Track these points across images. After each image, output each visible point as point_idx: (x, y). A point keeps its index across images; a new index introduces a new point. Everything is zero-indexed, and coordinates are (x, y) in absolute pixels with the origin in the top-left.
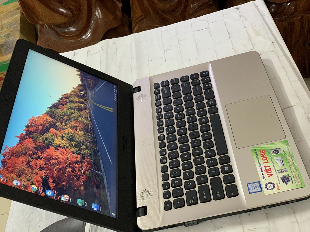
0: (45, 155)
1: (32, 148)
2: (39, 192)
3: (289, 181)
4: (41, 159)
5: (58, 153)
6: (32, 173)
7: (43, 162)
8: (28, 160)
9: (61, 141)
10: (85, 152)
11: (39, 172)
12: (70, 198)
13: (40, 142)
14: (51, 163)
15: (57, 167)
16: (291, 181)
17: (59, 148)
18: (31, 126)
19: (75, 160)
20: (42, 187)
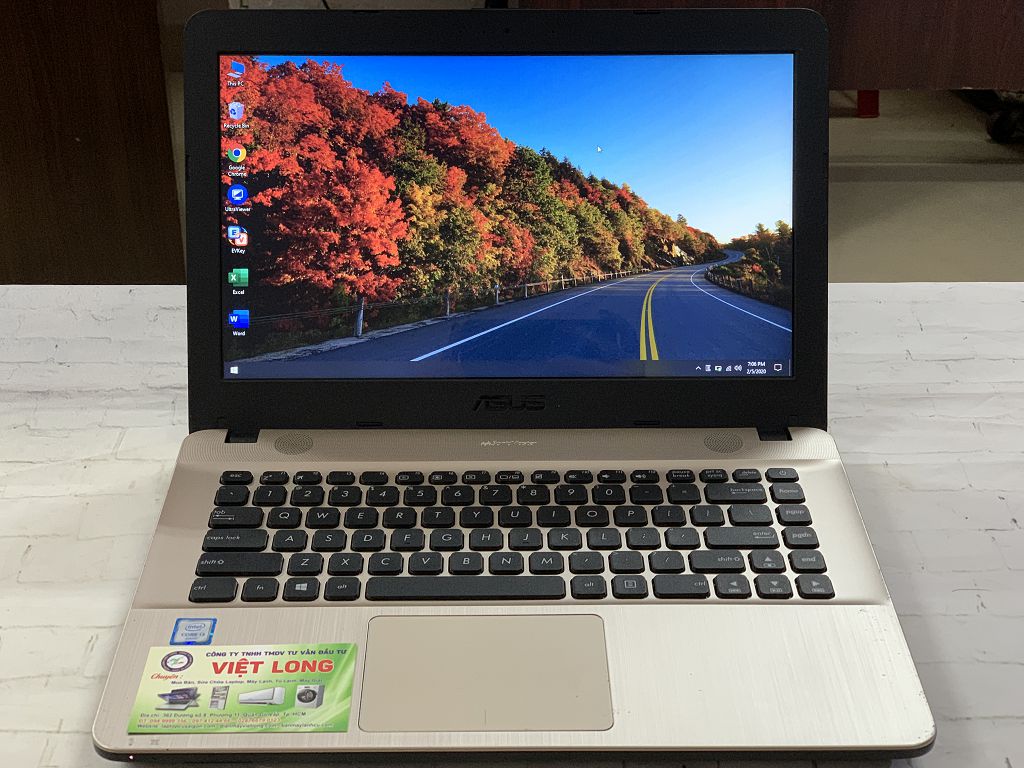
0: (356, 166)
1: (364, 130)
2: (231, 168)
3: (171, 703)
4: (337, 158)
5: (379, 201)
6: (282, 143)
7: (331, 166)
8: (320, 126)
9: (430, 204)
10: (421, 277)
11: (293, 159)
12: (241, 248)
13: (397, 148)
14: (336, 185)
15: (329, 204)
16: (167, 707)
17: (399, 202)
18: (445, 116)
19: (377, 250)
20: (250, 173)
